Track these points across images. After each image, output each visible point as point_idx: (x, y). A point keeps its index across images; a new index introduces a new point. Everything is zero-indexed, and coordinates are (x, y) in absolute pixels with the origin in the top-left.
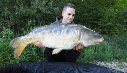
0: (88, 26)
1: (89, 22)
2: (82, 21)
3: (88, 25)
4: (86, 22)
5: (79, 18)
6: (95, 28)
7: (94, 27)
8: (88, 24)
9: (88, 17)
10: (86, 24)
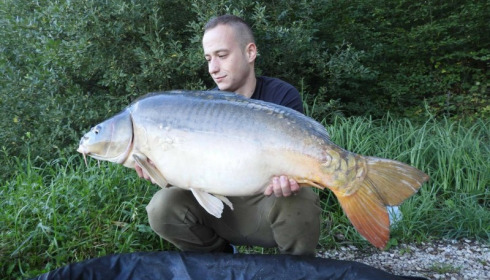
0: (445, 74)
1: (446, 56)
2: (412, 59)
3: (444, 71)
4: (432, 60)
5: (396, 47)
6: (478, 83)
7: (474, 76)
8: (441, 67)
9: (442, 37)
10: (434, 69)
